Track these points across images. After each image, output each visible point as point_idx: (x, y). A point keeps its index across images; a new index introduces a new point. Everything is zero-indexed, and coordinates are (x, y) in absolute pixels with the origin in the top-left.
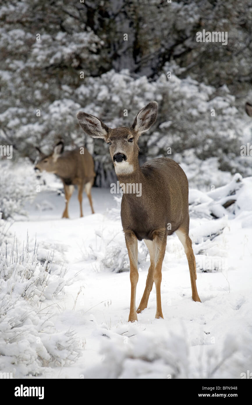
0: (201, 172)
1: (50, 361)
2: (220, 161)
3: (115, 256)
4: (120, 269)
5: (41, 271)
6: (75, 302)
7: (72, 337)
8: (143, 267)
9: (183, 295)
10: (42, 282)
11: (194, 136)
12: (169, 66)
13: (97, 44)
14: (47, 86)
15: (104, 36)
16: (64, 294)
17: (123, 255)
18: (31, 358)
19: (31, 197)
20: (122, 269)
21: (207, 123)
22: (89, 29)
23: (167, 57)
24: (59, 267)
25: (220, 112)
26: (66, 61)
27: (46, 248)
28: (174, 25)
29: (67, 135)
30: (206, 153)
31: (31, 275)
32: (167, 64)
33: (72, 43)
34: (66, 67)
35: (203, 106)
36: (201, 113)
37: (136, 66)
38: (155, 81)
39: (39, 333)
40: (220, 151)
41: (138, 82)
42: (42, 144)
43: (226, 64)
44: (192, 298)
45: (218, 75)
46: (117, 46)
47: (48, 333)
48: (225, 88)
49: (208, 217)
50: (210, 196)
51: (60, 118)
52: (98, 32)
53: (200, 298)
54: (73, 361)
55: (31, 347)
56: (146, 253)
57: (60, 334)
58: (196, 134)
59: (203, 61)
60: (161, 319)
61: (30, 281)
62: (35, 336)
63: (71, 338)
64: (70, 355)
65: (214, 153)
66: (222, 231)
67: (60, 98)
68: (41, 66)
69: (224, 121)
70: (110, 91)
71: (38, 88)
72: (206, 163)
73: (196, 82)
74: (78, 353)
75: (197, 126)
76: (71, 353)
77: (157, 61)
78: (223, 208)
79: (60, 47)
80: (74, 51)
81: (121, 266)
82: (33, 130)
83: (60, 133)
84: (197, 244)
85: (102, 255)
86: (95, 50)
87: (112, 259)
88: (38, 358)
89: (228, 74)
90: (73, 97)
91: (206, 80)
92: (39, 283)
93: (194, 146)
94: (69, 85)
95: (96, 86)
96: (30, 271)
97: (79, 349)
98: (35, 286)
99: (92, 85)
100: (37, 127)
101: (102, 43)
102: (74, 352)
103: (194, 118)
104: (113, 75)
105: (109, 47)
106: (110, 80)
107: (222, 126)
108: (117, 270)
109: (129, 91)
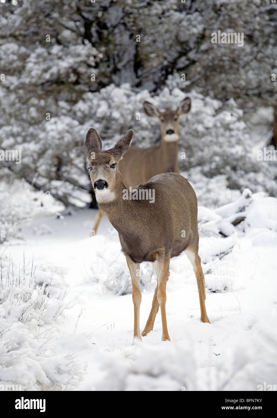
0: (209, 191)
1: (50, 386)
2: (228, 179)
3: (117, 277)
4: (123, 292)
5: (39, 294)
6: (76, 325)
7: (73, 360)
8: (148, 288)
9: (191, 316)
10: (40, 305)
11: (200, 154)
12: (173, 80)
13: (95, 57)
14: (42, 103)
15: (103, 49)
16: (64, 318)
17: (126, 276)
18: (29, 383)
19: (28, 220)
20: (126, 292)
21: (214, 139)
22: (86, 42)
23: (170, 70)
24: (58, 290)
25: (227, 127)
26: (63, 76)
27: (44, 270)
28: (177, 37)
29: (65, 154)
30: (213, 171)
31: (28, 297)
32: (170, 77)
33: (69, 56)
34: (63, 83)
35: (209, 121)
36: (207, 129)
37: (137, 81)
38: (158, 95)
39: (38, 357)
40: (228, 168)
41: (139, 97)
42: (38, 164)
43: (233, 77)
44: (200, 319)
45: (224, 88)
46: (117, 60)
47: (46, 357)
48: (232, 102)
49: (216, 236)
50: (218, 214)
51: (58, 136)
52: (96, 45)
53: (209, 319)
54: (74, 385)
55: (29, 371)
56: (151, 273)
57: (60, 358)
58: (202, 151)
59: (208, 74)
60: (167, 341)
61: (28, 304)
62: (33, 359)
63: (71, 362)
64: (71, 379)
65: (222, 171)
66: (231, 249)
67: (56, 115)
68: (36, 82)
69: (232, 136)
70: (110, 107)
71: (33, 105)
72: (214, 180)
73: (201, 96)
74: (79, 378)
75: (203, 143)
76: (72, 378)
77: (160, 74)
78: (232, 226)
79: (56, 61)
80: (70, 65)
81: (125, 288)
82: (28, 149)
83: (58, 152)
84: (205, 263)
85: (104, 277)
86: (93, 64)
87: (115, 280)
88: (36, 383)
89: (235, 88)
90: (71, 114)
91: (212, 93)
92: (37, 307)
93: (201, 163)
94: (67, 101)
95: (95, 102)
96: (27, 294)
97: (80, 373)
98: (33, 310)
99: (91, 100)
100: (33, 147)
101: (101, 56)
102: (75, 376)
103: (200, 134)
104: (113, 89)
105: (108, 60)
106: (110, 95)
107: (230, 142)
108: (120, 292)
109: (130, 107)
